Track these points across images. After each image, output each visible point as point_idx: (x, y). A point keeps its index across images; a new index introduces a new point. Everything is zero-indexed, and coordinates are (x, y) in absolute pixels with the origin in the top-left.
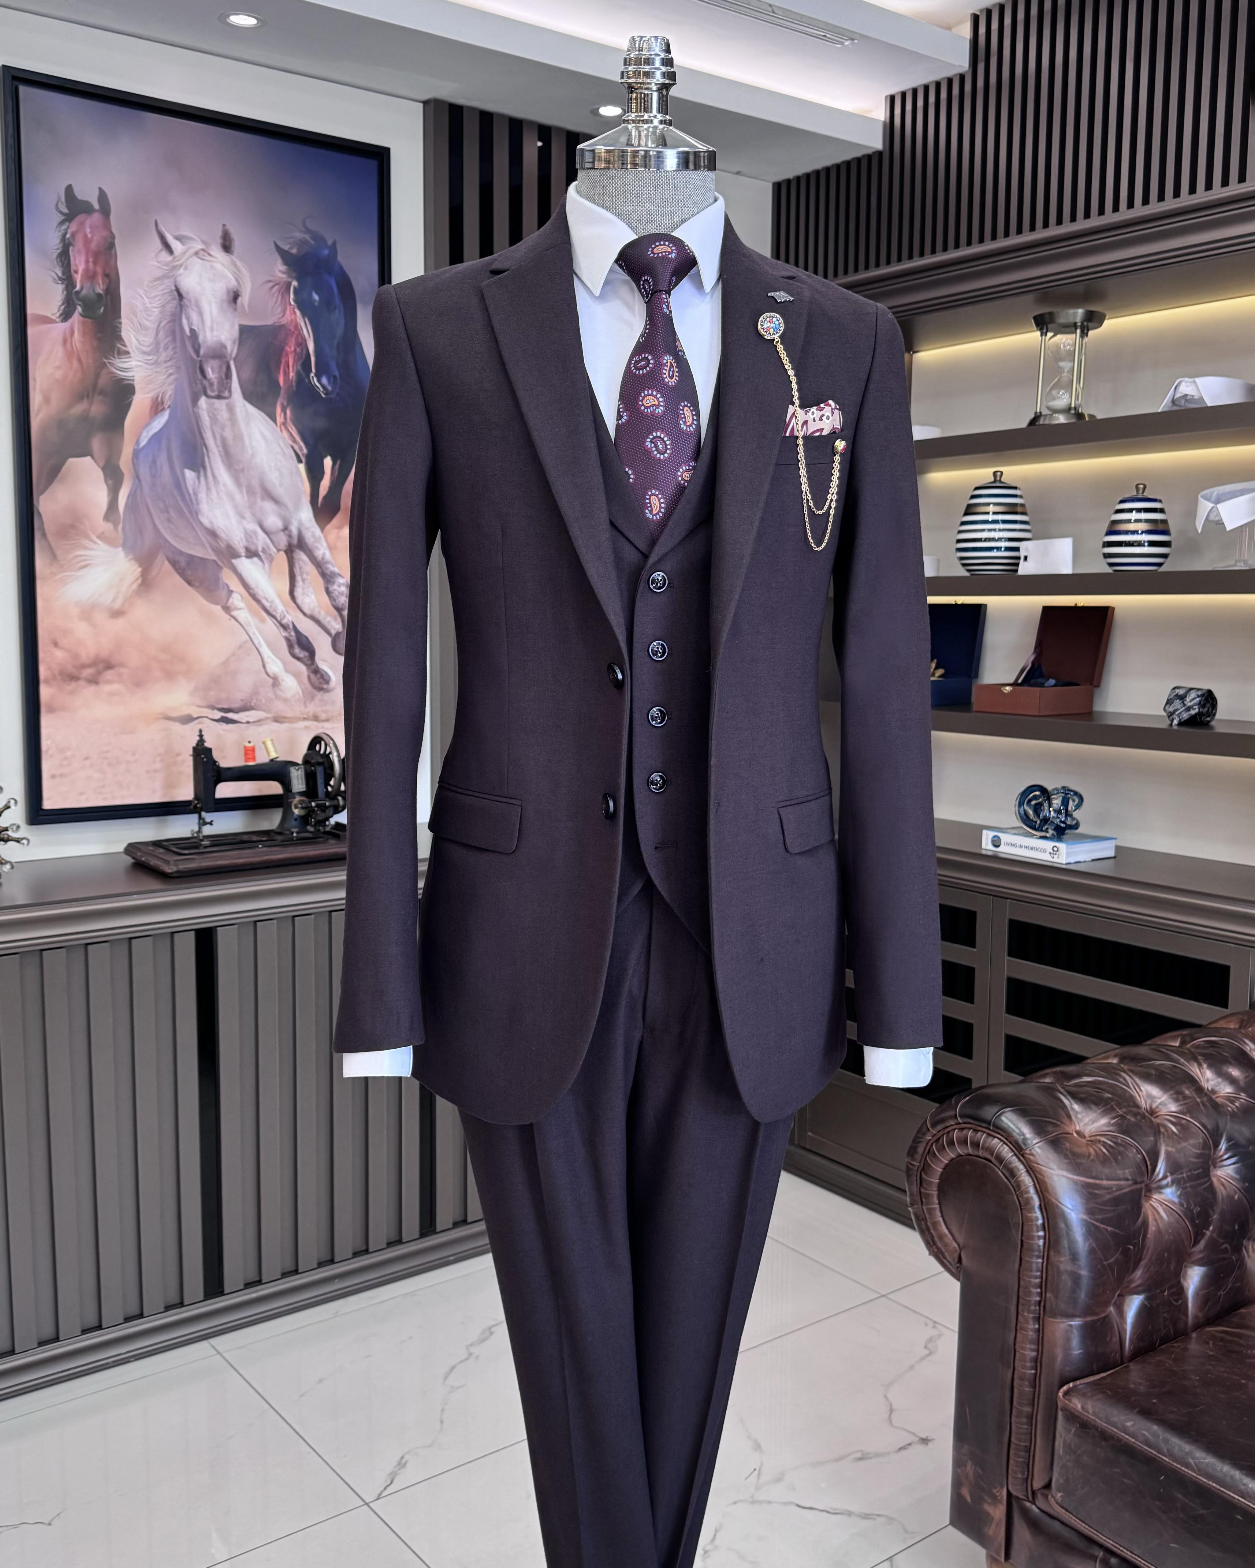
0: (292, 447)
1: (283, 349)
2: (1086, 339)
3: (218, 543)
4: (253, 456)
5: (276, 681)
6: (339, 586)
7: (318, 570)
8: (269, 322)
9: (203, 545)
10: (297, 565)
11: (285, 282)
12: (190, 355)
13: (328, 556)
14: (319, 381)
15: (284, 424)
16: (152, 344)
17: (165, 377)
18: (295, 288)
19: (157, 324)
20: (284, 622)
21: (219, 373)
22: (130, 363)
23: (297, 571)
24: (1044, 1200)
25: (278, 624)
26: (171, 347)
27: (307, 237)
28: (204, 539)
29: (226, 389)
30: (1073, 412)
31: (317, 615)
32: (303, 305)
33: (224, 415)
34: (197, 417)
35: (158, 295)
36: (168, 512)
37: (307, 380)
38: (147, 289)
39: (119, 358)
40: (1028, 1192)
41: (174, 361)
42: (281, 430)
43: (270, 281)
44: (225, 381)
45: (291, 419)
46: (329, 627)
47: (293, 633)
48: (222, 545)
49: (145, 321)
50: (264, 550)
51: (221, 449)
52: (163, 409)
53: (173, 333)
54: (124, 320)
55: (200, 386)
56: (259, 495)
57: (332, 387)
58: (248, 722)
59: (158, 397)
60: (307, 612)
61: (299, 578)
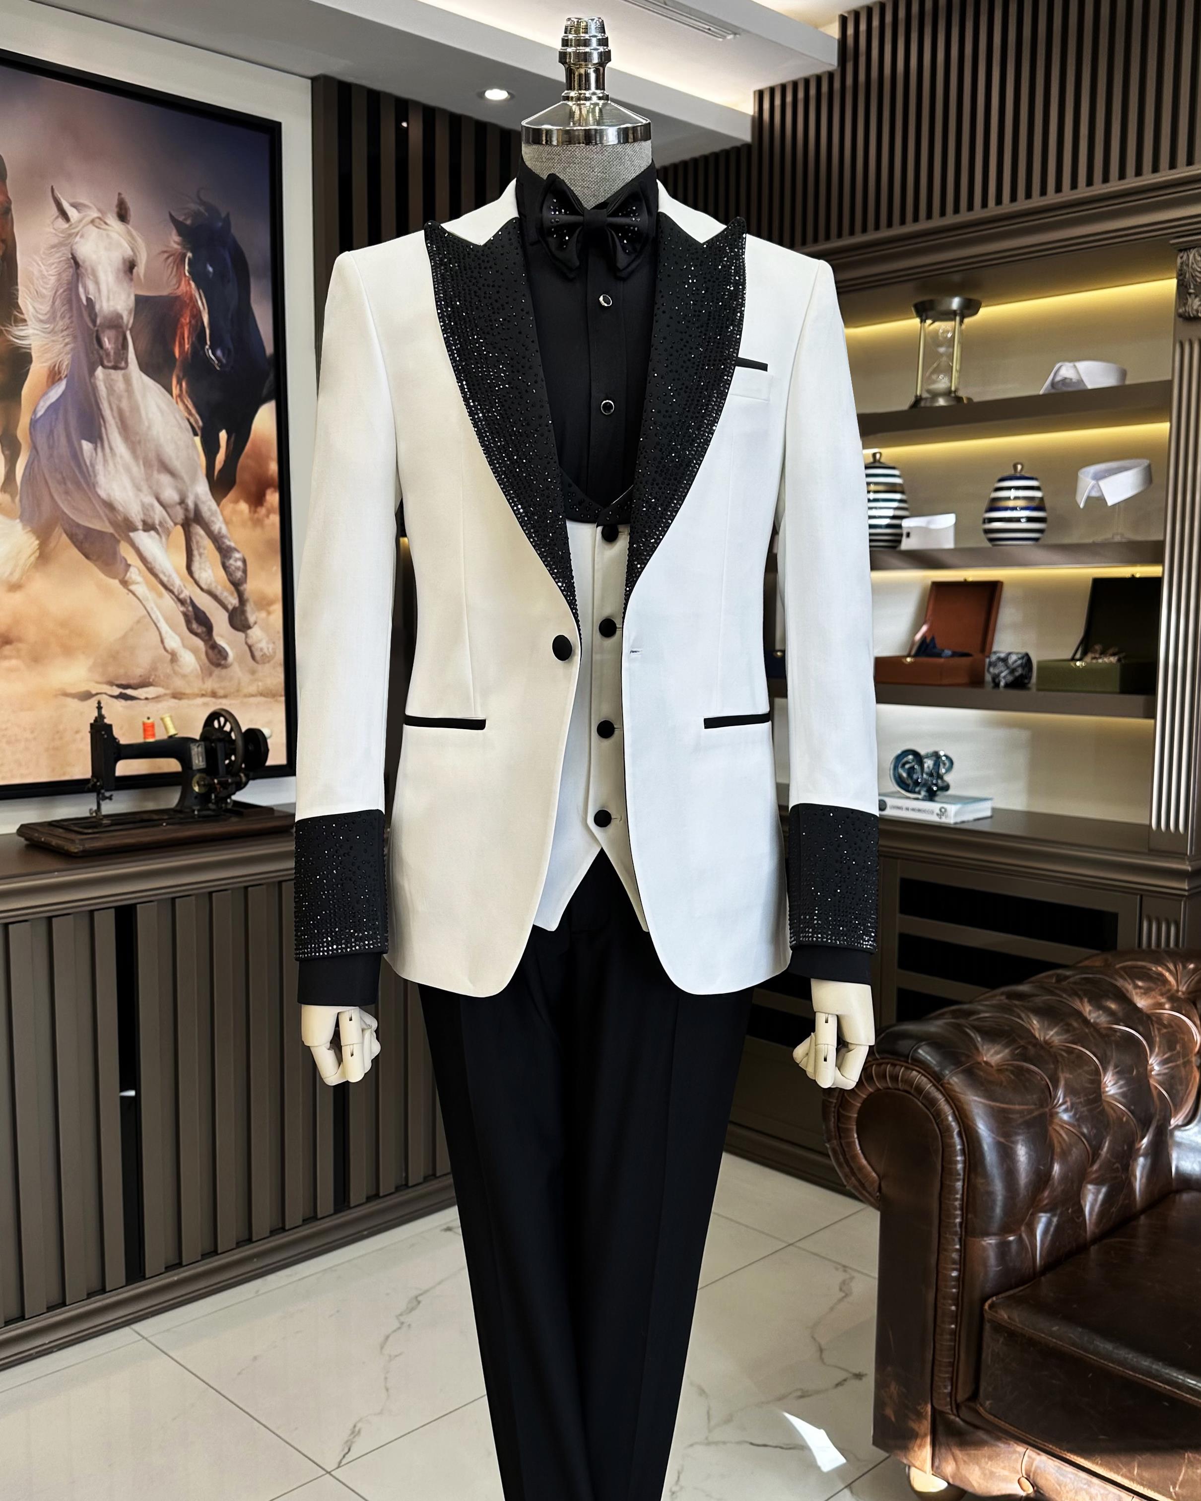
0: (188, 420)
1: (178, 321)
2: (963, 326)
3: (115, 516)
4: (149, 428)
5: (173, 656)
6: (236, 560)
7: (215, 546)
9: (100, 518)
10: (194, 541)
11: (180, 253)
12: (87, 324)
13: (224, 531)
14: (214, 354)
15: (180, 396)
16: (48, 312)
17: (62, 345)
18: (190, 260)
19: (54, 292)
20: (182, 596)
21: (115, 343)
22: (25, 332)
23: (194, 547)
24: (963, 1126)
25: (176, 599)
26: (68, 316)
27: (201, 208)
28: (101, 512)
29: (121, 359)
30: (953, 395)
31: (213, 590)
32: (198, 277)
33: (120, 385)
34: (94, 388)
35: (53, 264)
36: (65, 484)
37: (201, 352)
38: (43, 256)
39: (16, 326)
40: (947, 1120)
41: (72, 329)
42: (177, 402)
43: (165, 252)
44: (122, 352)
45: (187, 392)
46: (226, 602)
47: (190, 608)
48: (119, 518)
49: (41, 289)
50: (161, 524)
51: (118, 420)
52: (60, 379)
53: (70, 301)
54: (20, 287)
55: (96, 356)
56: (156, 468)
57: (226, 360)
58: (146, 699)
59: (55, 366)
60: (204, 586)
61: (196, 553)
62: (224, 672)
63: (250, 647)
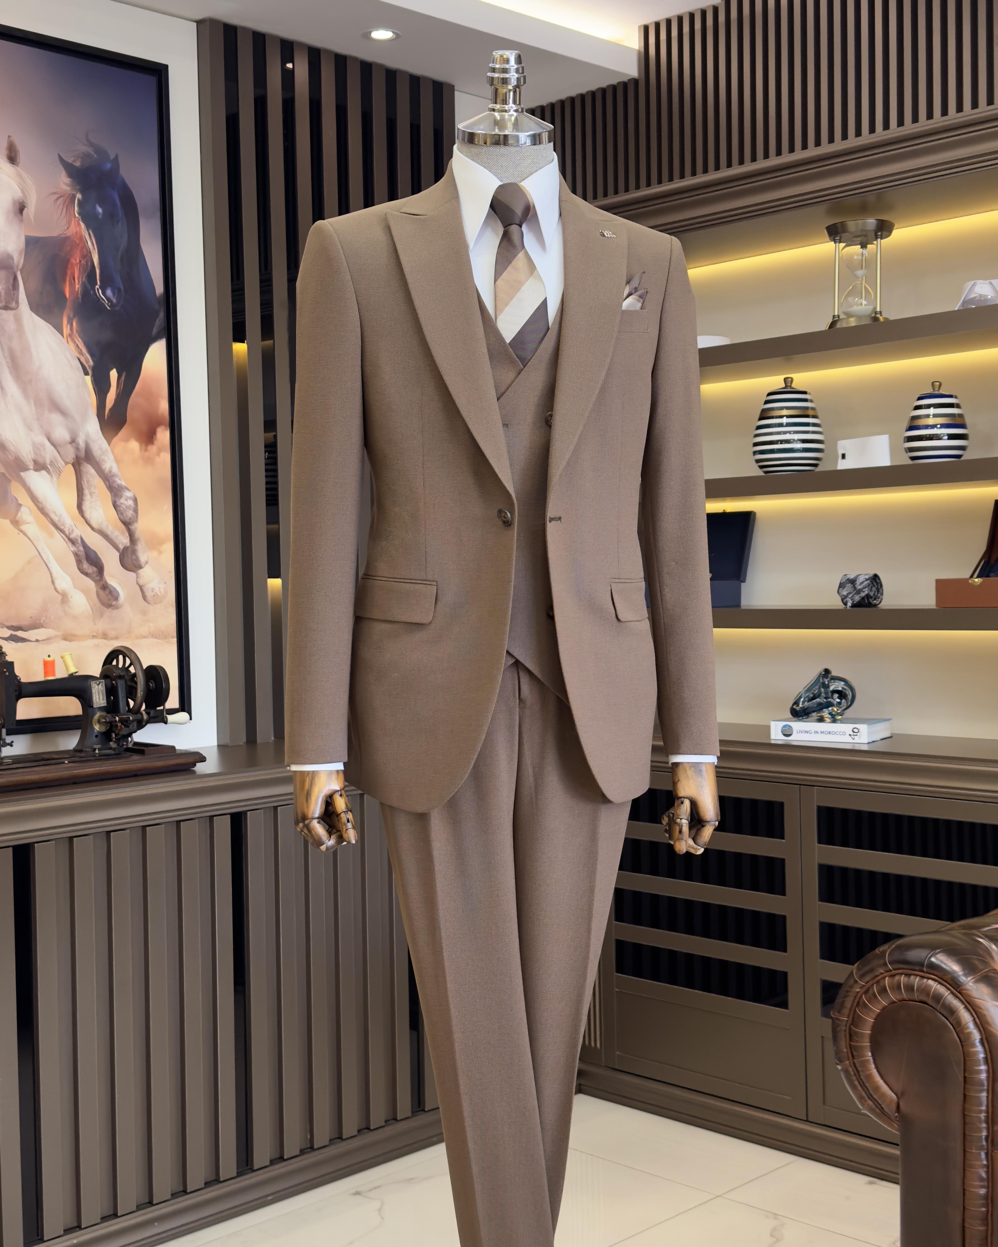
1: (69, 260)
3: (7, 456)
4: (40, 367)
5: (64, 597)
6: (126, 499)
7: (105, 483)
8: (55, 233)
10: (85, 479)
11: (70, 194)
13: (115, 469)
14: (104, 294)
15: (71, 335)
18: (79, 200)
20: (72, 536)
23: (85, 485)
24: (985, 1032)
25: (66, 539)
27: (90, 150)
29: (13, 300)
31: (105, 529)
32: (88, 217)
33: (11, 326)
37: (92, 292)
40: (968, 1027)
42: (68, 342)
43: (55, 193)
44: (12, 292)
45: (77, 331)
46: (117, 542)
47: (81, 548)
48: (10, 457)
50: (52, 463)
56: (46, 407)
57: (116, 299)
58: (37, 641)
60: (95, 525)
61: (86, 492)
62: (115, 613)
63: (141, 588)
